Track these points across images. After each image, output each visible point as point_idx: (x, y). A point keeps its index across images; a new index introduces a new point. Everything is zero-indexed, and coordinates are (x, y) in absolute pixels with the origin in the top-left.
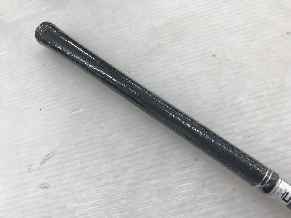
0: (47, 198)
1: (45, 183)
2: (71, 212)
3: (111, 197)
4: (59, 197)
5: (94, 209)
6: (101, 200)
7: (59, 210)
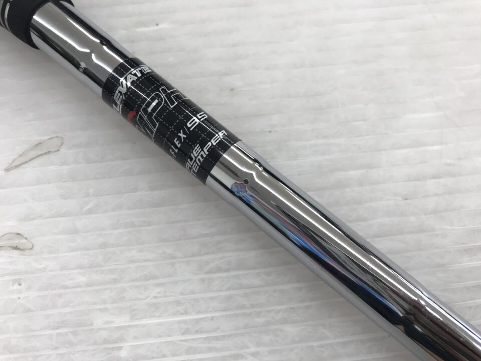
0: (20, 285)
1: (18, 234)
2: (105, 341)
3: (248, 311)
4: (66, 287)
5: (186, 341)
6: (216, 314)
7: (59, 331)
